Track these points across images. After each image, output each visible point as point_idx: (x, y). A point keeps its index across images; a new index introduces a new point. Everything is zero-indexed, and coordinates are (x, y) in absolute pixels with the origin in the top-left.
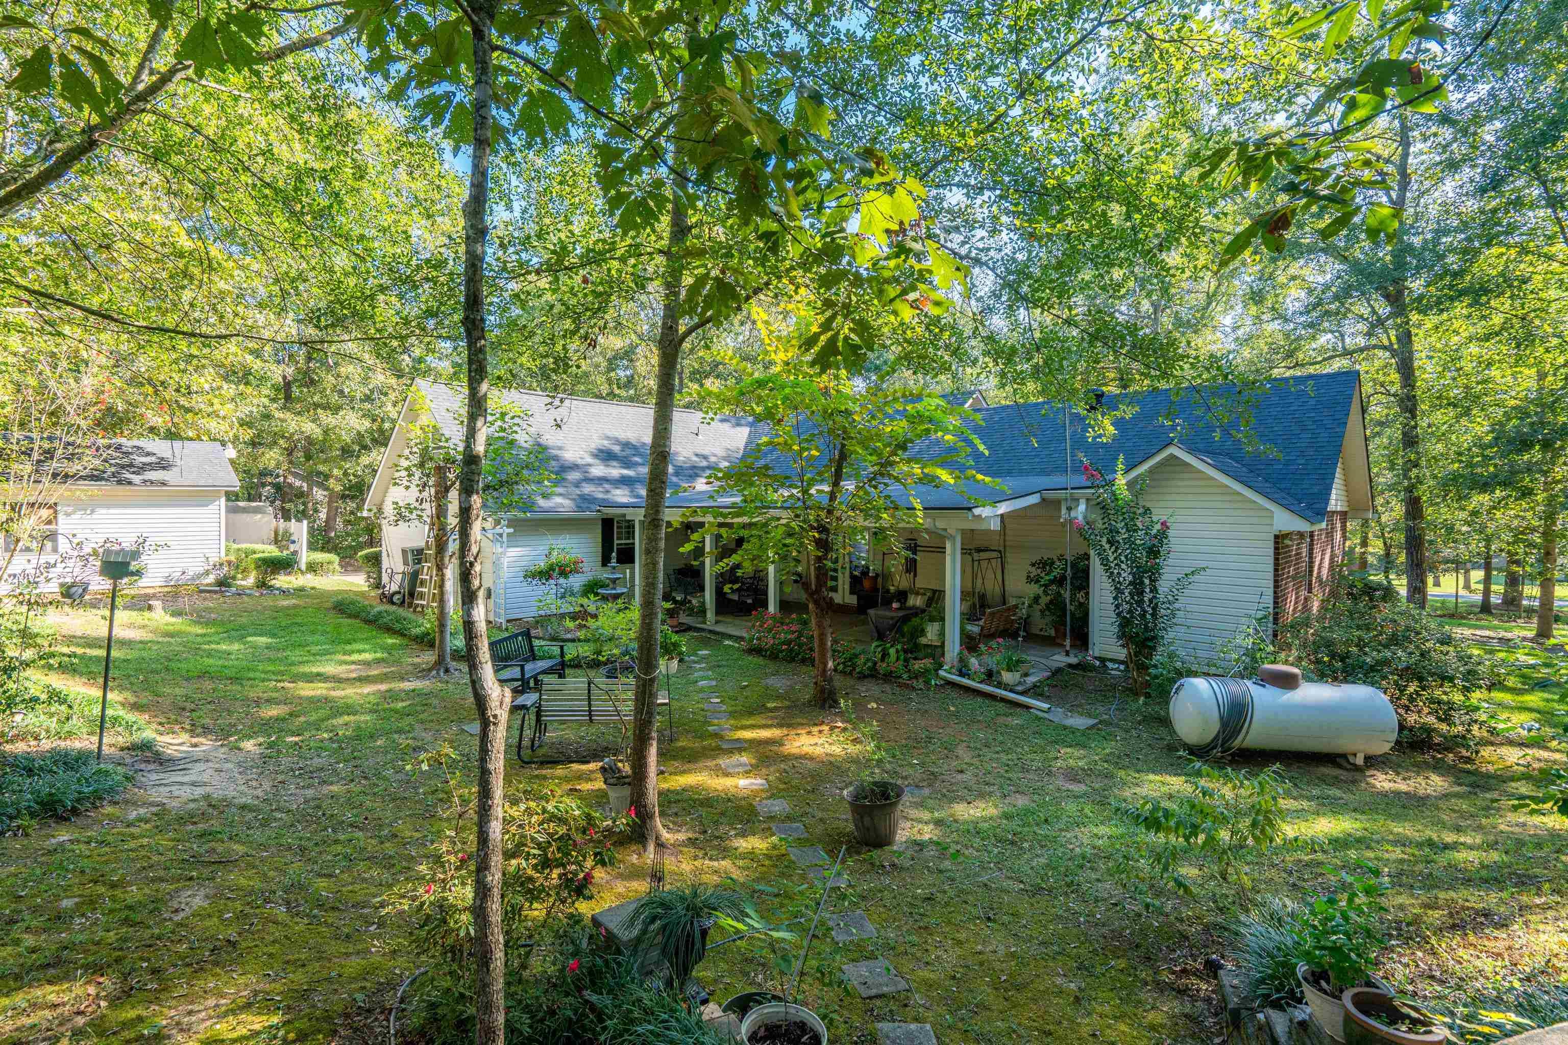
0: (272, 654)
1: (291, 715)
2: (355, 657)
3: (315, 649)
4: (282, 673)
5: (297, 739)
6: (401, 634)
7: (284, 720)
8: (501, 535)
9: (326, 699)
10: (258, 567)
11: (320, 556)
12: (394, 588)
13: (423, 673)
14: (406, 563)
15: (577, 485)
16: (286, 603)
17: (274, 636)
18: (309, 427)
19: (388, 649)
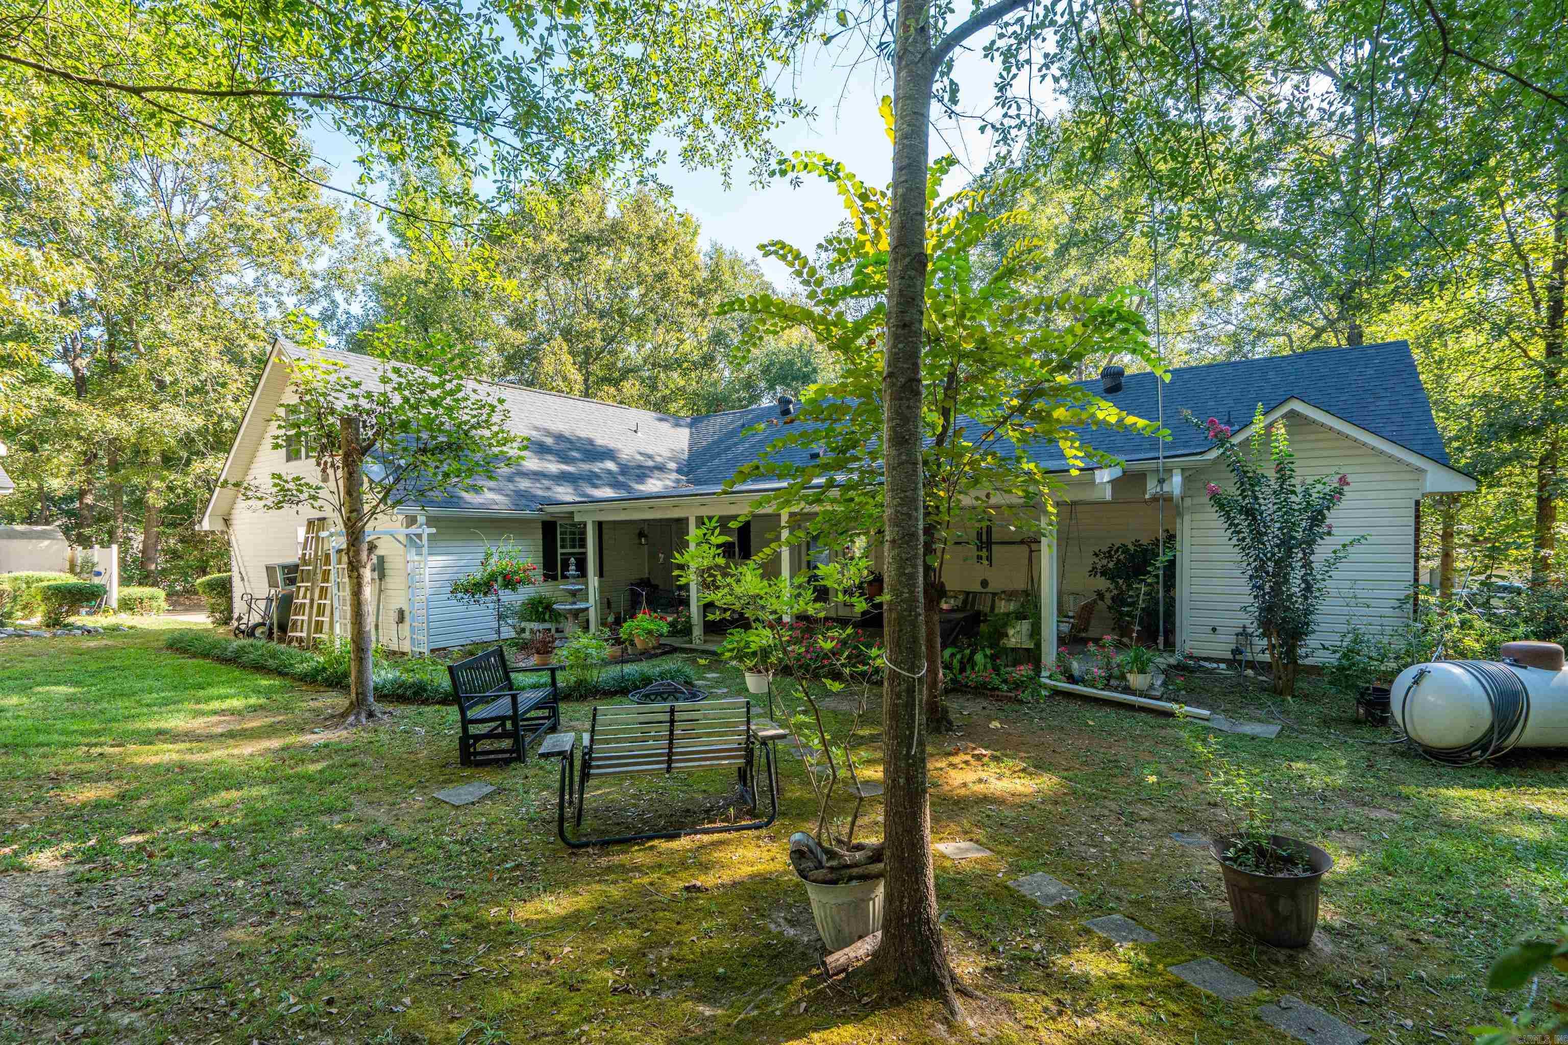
0: (76, 708)
1: (122, 797)
2: (216, 705)
3: (148, 698)
4: (97, 733)
5: (140, 838)
6: (280, 672)
7: (109, 806)
8: (419, 536)
9: (182, 767)
10: (46, 599)
11: (136, 591)
12: (256, 618)
13: (337, 719)
14: (272, 584)
15: (510, 479)
16: (92, 644)
17: (77, 684)
18: (114, 425)
19: (268, 692)
